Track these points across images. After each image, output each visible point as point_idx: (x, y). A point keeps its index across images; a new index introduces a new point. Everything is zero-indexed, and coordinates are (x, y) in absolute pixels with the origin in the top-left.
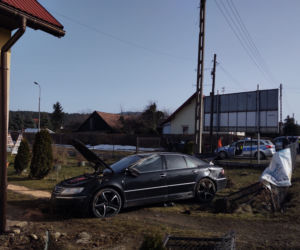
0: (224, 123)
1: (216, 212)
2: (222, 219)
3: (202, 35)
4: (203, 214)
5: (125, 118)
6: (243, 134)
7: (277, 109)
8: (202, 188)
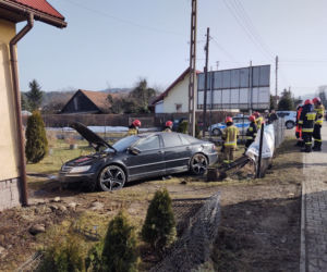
0: (217, 100)
1: (208, 181)
2: (213, 186)
3: (194, 14)
4: (196, 183)
5: (114, 96)
6: (237, 111)
7: (268, 86)
8: (195, 162)
